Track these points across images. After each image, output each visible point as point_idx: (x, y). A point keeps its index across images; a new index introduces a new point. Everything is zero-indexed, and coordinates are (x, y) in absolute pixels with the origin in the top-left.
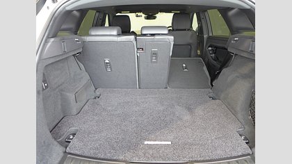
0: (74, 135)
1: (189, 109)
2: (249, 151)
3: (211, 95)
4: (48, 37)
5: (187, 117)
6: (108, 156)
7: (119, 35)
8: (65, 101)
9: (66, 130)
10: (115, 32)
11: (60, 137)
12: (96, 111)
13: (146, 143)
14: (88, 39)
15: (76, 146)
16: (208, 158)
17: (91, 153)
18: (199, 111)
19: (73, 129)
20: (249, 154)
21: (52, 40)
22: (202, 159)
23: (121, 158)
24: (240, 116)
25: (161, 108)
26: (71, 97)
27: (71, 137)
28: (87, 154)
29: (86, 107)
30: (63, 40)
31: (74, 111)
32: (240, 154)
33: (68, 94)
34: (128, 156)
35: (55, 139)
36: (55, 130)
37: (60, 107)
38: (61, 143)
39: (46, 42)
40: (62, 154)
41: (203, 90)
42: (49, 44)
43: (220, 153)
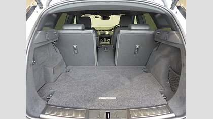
0: (52, 94)
1: (130, 78)
2: (166, 103)
3: (145, 69)
4: (37, 30)
5: (128, 83)
6: (75, 106)
7: (83, 29)
8: (46, 72)
9: (47, 92)
10: (80, 28)
11: (43, 96)
12: (67, 80)
13: (100, 98)
14: (62, 32)
15: (54, 100)
16: (139, 107)
17: (64, 104)
18: (136, 79)
19: (52, 91)
20: (165, 105)
21: (40, 32)
22: (135, 107)
23: (83, 107)
24: (162, 82)
25: (111, 78)
26: (51, 70)
27: (51, 96)
28: (61, 105)
29: (60, 77)
30: (46, 32)
31: (52, 80)
32: (160, 104)
33: (48, 68)
34: (88, 106)
35: (41, 97)
36: (40, 91)
37: (43, 76)
38: (44, 99)
39: (36, 33)
40: (45, 106)
41: (140, 66)
42: (38, 34)
43: (147, 104)
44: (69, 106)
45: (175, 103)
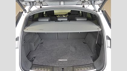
0: (35, 58)
1: (75, 48)
3: (84, 42)
6: (47, 65)
7: (49, 21)
9: (32, 56)
12: (42, 49)
13: (59, 60)
15: (36, 62)
16: (79, 65)
17: (41, 64)
18: (79, 48)
19: (34, 56)
20: (92, 64)
23: (51, 65)
24: (92, 50)
25: (65, 47)
26: (33, 44)
28: (39, 64)
29: (38, 47)
31: (34, 49)
32: (89, 64)
34: (53, 65)
35: (29, 59)
36: (28, 56)
37: (29, 48)
38: (30, 61)
40: (31, 65)
43: (83, 63)
44: (44, 65)
45: (97, 63)
